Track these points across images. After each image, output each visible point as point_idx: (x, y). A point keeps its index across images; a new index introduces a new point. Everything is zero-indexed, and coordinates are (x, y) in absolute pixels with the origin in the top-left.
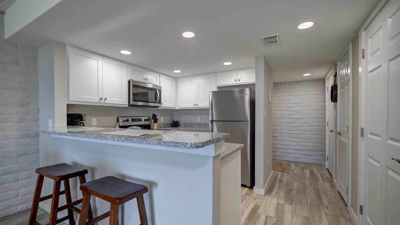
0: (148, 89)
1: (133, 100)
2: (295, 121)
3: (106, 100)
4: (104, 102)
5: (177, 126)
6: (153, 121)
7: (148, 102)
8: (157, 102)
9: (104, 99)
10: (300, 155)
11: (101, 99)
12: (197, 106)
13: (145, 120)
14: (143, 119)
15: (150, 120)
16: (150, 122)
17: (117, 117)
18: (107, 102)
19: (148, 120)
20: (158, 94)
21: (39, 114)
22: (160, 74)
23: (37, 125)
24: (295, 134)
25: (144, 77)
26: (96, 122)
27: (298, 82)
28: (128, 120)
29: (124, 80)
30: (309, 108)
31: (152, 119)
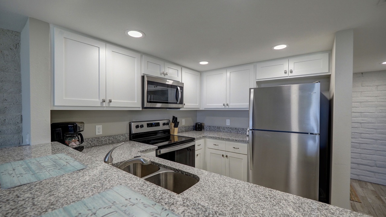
0: (168, 86)
1: (148, 102)
2: (356, 126)
3: (111, 102)
4: (108, 105)
5: (201, 130)
6: (173, 125)
7: (167, 103)
8: (178, 103)
9: (107, 101)
10: (364, 171)
11: (104, 101)
12: (227, 107)
13: (164, 124)
14: (161, 123)
15: (170, 124)
16: (169, 126)
17: (129, 122)
18: (112, 105)
19: (168, 124)
20: (180, 93)
21: (22, 122)
22: (182, 67)
23: (19, 139)
24: (356, 143)
25: (162, 71)
26: (101, 130)
27: (362, 73)
28: (142, 126)
29: (136, 75)
30: (381, 109)
31: (172, 122)
